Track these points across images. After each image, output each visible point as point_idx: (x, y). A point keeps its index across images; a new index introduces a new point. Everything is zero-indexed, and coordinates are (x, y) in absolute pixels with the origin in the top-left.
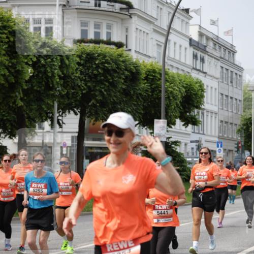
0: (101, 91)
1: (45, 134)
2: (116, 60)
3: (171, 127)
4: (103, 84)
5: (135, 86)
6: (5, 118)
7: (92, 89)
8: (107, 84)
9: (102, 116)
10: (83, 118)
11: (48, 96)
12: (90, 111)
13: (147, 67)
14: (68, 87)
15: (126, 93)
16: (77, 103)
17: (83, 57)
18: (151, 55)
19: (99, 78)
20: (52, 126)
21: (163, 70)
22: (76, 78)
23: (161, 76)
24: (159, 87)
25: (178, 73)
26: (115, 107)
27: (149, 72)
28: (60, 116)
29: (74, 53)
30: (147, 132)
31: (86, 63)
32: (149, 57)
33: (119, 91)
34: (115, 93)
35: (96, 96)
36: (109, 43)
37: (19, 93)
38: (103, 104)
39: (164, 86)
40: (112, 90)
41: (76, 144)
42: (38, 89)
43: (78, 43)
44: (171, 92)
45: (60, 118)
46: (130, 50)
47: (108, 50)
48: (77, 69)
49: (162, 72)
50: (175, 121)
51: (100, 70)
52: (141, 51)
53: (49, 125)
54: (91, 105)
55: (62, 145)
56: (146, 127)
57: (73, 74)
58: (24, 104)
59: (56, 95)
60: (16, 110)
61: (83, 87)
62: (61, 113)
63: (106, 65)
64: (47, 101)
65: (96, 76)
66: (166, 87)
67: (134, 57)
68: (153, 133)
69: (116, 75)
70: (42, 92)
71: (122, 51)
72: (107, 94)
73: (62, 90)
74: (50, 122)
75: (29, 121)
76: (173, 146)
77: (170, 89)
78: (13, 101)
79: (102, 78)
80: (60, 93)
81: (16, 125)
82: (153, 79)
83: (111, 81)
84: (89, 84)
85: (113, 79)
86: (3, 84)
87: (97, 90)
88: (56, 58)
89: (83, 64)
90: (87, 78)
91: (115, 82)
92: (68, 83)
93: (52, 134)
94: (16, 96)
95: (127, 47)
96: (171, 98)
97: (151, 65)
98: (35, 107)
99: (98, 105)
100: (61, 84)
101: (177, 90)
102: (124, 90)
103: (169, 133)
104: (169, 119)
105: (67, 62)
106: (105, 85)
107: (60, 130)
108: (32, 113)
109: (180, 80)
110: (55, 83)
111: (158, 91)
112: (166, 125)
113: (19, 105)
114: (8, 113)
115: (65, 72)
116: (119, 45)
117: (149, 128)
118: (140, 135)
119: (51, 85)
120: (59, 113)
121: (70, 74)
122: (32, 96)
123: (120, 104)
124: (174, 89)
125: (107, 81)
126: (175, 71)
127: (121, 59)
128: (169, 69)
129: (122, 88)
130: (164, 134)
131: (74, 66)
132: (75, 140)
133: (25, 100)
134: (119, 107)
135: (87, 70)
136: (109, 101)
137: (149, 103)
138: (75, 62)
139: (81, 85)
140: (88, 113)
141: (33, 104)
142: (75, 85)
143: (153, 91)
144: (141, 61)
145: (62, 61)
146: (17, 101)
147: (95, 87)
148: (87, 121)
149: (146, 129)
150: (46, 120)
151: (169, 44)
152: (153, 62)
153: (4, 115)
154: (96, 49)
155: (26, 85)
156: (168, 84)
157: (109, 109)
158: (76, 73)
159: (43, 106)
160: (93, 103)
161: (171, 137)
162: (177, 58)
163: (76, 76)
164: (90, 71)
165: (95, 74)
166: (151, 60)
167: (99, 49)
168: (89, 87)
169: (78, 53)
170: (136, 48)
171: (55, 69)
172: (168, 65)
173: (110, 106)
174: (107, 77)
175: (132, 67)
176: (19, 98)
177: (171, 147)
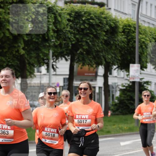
0: (87, 42)
1: (42, 76)
2: (99, 17)
3: (144, 70)
4: (88, 36)
5: (114, 38)
6: (10, 64)
7: (80, 40)
8: (92, 36)
9: (88, 62)
10: (73, 63)
11: (45, 46)
12: (78, 58)
13: (124, 23)
14: (61, 39)
15: (107, 43)
16: (68, 51)
17: (72, 14)
18: (127, 13)
19: (85, 31)
20: (48, 69)
21: (137, 25)
22: (67, 32)
23: (135, 29)
24: (133, 38)
25: (149, 27)
26: (98, 54)
27: (126, 26)
28: (54, 62)
29: (65, 12)
30: (124, 74)
31: (74, 20)
32: (126, 14)
33: (101, 42)
34: (98, 43)
35: (83, 46)
36: (93, 3)
37: (21, 44)
38: (88, 52)
39: (138, 37)
40: (96, 41)
41: (67, 84)
42: (37, 41)
43: (68, 4)
44: (144, 42)
45: (54, 63)
46: (110, 9)
47: (92, 9)
48: (67, 25)
49: (136, 26)
50: (147, 65)
51: (86, 25)
52: (119, 10)
53: (46, 69)
54: (79, 53)
55: (56, 85)
56: (123, 70)
57: (64, 28)
58: (26, 53)
59: (51, 46)
60: (19, 57)
61: (72, 39)
62: (55, 60)
63: (91, 21)
64: (43, 50)
65: (83, 30)
66: (139, 38)
67: (113, 14)
68: (129, 75)
69: (99, 29)
70: (39, 43)
71: (103, 10)
72: (92, 44)
73: (56, 41)
74: (46, 67)
75: (29, 66)
76: (145, 85)
77: (142, 40)
78: (16, 50)
79: (88, 31)
80: (54, 44)
81: (19, 69)
82: (128, 32)
83: (95, 33)
84: (77, 36)
85: (96, 32)
86: (8, 37)
87: (84, 41)
88: (51, 16)
89: (72, 21)
90: (75, 31)
91: (98, 35)
92: (60, 36)
93: (48, 76)
94: (19, 46)
95: (107, 6)
96: (144, 47)
97: (127, 21)
98: (34, 55)
99: (85, 53)
100: (55, 37)
101: (148, 41)
102: (105, 41)
103: (142, 75)
104: (142, 64)
105: (59, 19)
106: (90, 37)
107: (54, 73)
108: (32, 60)
109: (151, 33)
110: (50, 36)
111: (133, 42)
112: (139, 68)
113: (22, 53)
114: (12, 60)
115: (58, 27)
116: (101, 5)
117: (126, 70)
118: (118, 76)
119: (47, 38)
120: (53, 59)
121: (62, 28)
122: (31, 46)
123: (102, 52)
124: (146, 40)
125: (92, 34)
126: (146, 25)
127: (103, 16)
128: (141, 24)
129: (104, 39)
130: (137, 75)
131: (65, 22)
132: (66, 81)
133: (26, 49)
134: (101, 54)
135: (75, 25)
136: (93, 50)
137: (126, 52)
138: (66, 19)
139: (71, 37)
140: (76, 60)
141: (32, 52)
142: (66, 37)
143: (129, 41)
144: (119, 18)
145: (55, 18)
146: (20, 50)
147: (82, 38)
148: (76, 66)
149: (123, 71)
150: (43, 65)
151: (142, 4)
152: (128, 18)
153: (9, 62)
154: (83, 9)
155: (27, 38)
156: (141, 36)
157: (93, 56)
158: (67, 28)
159: (41, 54)
160: (81, 51)
161: (144, 78)
162: (149, 14)
163: (66, 30)
164: (78, 26)
165: (82, 29)
166: (127, 17)
167: (85, 8)
168: (77, 39)
169: (68, 12)
170: (115, 7)
171: (50, 25)
172: (141, 20)
173: (94, 54)
174: (92, 31)
175: (111, 23)
176: (21, 47)
177: (143, 86)
